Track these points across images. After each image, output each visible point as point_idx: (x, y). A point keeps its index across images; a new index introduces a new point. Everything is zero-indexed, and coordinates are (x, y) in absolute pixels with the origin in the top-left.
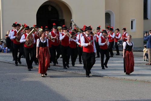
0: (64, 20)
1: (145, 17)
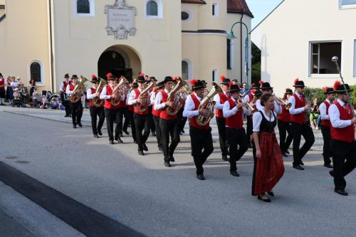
0: (131, 70)
1: (229, 67)
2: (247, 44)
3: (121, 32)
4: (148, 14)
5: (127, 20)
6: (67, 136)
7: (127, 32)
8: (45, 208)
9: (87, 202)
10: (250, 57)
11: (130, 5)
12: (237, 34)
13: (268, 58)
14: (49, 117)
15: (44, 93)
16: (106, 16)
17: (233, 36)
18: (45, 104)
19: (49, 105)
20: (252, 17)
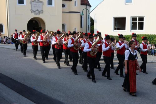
0: (41, 28)
1: (81, 27)
2: (89, 18)
3: (37, 12)
4: (48, 5)
5: (39, 7)
6: (14, 55)
7: (40, 12)
8: (5, 85)
9: (23, 82)
10: (90, 23)
11: (41, 1)
12: (85, 13)
13: (97, 23)
14: (7, 47)
15: (5, 37)
16: (31, 5)
17: (83, 14)
18: (5, 42)
19: (6, 42)
20: (91, 7)
